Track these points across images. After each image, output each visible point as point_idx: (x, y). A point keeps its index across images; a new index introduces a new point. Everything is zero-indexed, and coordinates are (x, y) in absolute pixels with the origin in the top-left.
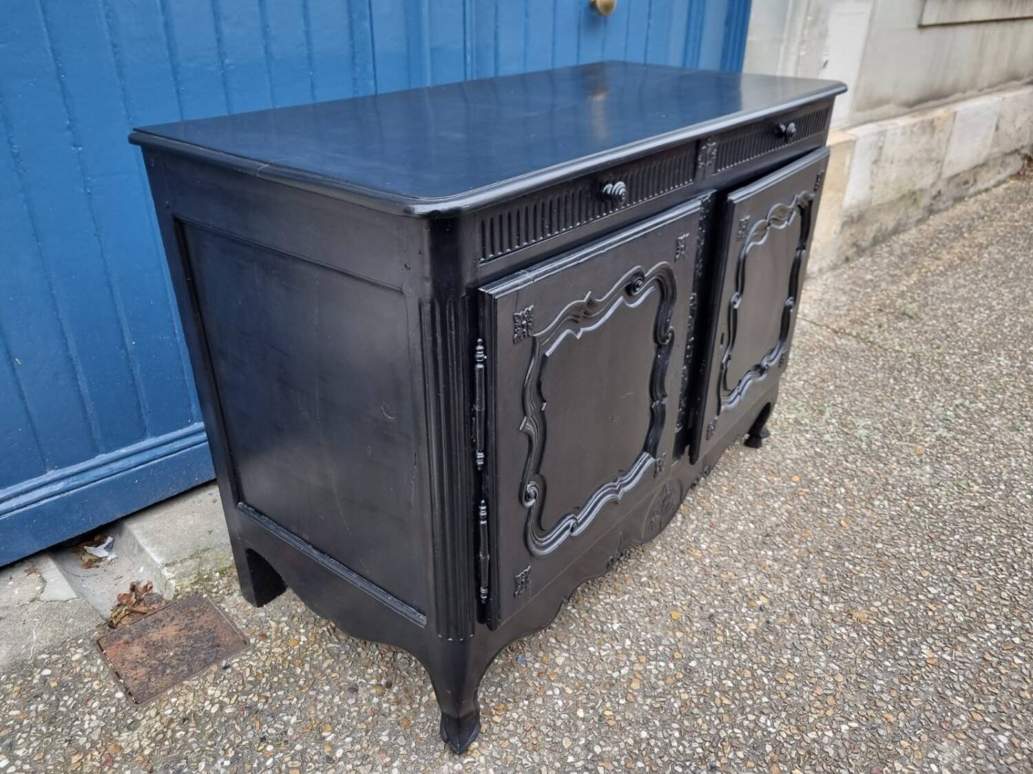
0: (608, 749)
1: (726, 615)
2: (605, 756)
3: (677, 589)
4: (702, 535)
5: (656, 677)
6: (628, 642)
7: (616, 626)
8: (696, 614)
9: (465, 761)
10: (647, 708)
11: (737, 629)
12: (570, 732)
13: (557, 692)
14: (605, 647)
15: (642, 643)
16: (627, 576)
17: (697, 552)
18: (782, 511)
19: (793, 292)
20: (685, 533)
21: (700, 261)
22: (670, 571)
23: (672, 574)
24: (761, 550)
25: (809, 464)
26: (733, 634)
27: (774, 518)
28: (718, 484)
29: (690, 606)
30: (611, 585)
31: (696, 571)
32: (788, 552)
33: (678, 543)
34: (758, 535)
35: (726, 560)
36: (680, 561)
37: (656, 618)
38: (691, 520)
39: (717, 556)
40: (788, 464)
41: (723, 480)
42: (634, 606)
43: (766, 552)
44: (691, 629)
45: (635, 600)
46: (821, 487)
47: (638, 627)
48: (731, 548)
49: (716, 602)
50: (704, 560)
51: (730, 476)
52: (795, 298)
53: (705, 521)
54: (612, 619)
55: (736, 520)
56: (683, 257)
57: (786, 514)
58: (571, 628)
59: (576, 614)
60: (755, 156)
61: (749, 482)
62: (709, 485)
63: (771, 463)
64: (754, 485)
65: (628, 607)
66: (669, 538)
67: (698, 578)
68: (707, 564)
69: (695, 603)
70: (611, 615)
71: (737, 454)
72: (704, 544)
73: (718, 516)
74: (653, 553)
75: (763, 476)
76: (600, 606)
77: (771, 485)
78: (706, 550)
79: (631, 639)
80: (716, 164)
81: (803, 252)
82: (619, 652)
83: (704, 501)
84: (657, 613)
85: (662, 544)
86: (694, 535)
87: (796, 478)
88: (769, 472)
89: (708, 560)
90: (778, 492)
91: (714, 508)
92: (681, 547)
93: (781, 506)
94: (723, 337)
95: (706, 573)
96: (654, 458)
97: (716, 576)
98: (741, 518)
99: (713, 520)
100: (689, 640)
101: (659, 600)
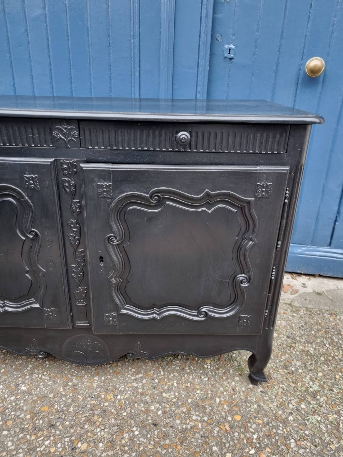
1: (58, 432)
3: (70, 401)
7: (25, 389)
8: (51, 418)
11: (47, 443)
14: (4, 391)
15: (14, 404)
16: (69, 376)
17: (110, 396)
18: (191, 423)
19: (245, 271)
20: (125, 384)
21: (75, 201)
22: (85, 391)
23: (82, 393)
24: (136, 427)
25: (265, 419)
26: (40, 442)
27: (178, 422)
28: (190, 380)
29: (57, 412)
30: (57, 373)
31: (92, 403)
32: (145, 443)
33: (113, 385)
34: (151, 420)
35: (113, 413)
36: (96, 392)
37: (38, 402)
38: (141, 382)
39: (114, 407)
40: (252, 407)
41: (197, 381)
42: (44, 389)
43: (136, 430)
44: (36, 420)
45: (49, 387)
46: (242, 436)
47: (27, 397)
48: (127, 410)
49: (67, 423)
50: (105, 402)
51: (204, 382)
52: (249, 277)
53: (145, 388)
54: (28, 385)
55: (159, 402)
56: (34, 188)
57: (189, 427)
58: (15, 373)
59: (26, 370)
60: (146, 149)
61: (208, 394)
62: (184, 376)
63: (242, 397)
64: (206, 398)
65: (42, 387)
66: (115, 379)
67: (86, 406)
68: (102, 405)
69: (61, 413)
70: (32, 383)
71: (234, 376)
72: (121, 396)
73: (155, 392)
74: (96, 378)
75: (222, 399)
76: (37, 376)
77: (216, 407)
78: (116, 399)
79: (15, 398)
80: (83, 141)
81: (251, 243)
82: (3, 398)
83: (166, 380)
84: (43, 401)
85: (107, 379)
86: (127, 389)
87: (238, 418)
88: (230, 400)
89: (106, 404)
90: (212, 413)
91: (163, 388)
92: (110, 387)
93: (196, 420)
94: (101, 259)
95: (93, 408)
96: (40, 306)
97: (94, 414)
98: (164, 404)
99: (150, 392)
100: (25, 423)
101: (54, 397)
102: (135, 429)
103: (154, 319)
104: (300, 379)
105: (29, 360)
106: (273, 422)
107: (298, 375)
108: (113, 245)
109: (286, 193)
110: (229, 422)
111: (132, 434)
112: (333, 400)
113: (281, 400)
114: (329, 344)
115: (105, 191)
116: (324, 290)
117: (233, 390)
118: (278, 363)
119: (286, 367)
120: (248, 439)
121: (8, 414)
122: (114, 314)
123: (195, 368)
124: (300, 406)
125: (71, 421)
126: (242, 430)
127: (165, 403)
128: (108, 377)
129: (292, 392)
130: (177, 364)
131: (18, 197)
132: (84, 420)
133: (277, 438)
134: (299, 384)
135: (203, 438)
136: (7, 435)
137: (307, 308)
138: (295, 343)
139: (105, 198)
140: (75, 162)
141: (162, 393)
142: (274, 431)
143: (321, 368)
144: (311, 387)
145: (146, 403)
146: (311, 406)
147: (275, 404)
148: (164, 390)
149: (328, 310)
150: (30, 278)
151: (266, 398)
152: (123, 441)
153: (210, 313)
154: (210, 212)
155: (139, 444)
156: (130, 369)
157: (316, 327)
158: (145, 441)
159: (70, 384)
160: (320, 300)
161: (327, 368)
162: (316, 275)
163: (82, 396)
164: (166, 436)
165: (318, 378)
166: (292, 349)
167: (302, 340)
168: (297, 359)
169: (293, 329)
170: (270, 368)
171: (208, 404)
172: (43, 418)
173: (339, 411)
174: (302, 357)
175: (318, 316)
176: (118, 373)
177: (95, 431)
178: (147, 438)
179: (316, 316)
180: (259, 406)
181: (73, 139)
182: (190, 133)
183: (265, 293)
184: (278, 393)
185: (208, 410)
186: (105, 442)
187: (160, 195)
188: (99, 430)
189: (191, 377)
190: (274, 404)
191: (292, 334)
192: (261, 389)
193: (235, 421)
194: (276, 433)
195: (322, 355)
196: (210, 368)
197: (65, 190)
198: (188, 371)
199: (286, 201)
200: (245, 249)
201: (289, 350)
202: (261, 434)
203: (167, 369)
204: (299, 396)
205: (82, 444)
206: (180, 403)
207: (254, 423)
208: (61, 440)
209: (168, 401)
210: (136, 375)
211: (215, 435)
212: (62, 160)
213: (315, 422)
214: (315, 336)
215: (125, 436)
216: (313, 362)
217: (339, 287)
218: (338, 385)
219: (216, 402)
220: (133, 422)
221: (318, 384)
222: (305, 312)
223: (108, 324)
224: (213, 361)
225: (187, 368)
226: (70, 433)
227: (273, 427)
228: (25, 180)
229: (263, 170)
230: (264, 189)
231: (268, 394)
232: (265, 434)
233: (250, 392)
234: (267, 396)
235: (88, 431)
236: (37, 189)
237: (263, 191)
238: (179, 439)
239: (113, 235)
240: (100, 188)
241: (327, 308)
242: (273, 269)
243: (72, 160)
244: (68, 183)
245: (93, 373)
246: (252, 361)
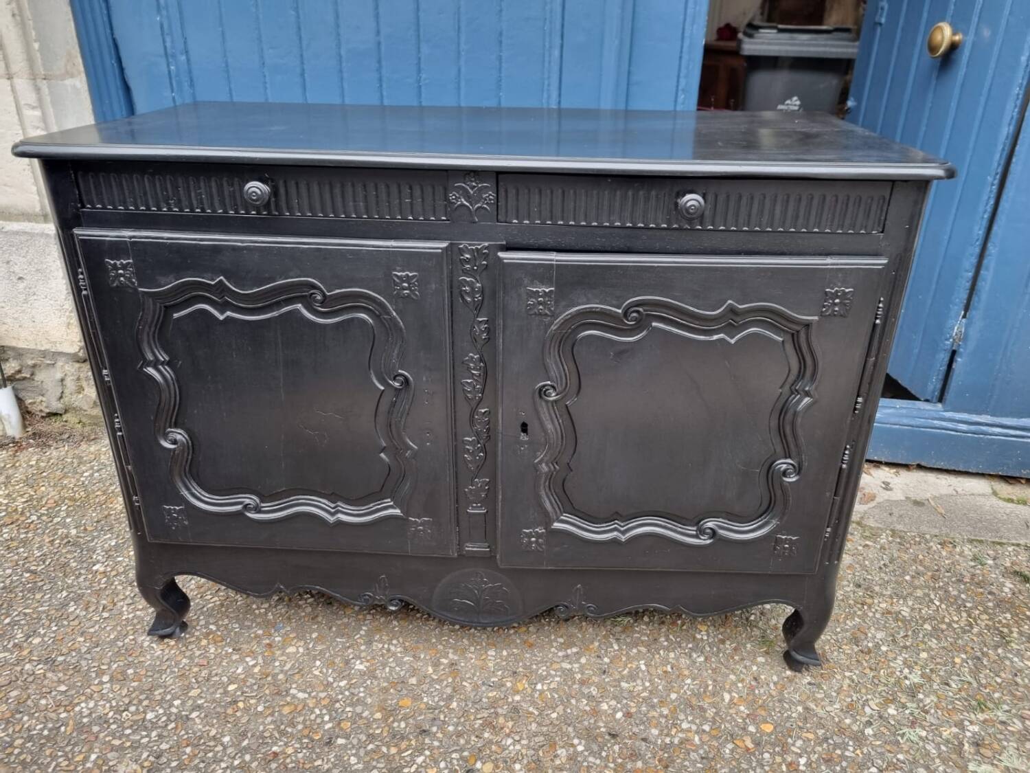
0: (198, 721)
1: (436, 743)
2: (189, 723)
3: (449, 690)
4: (558, 679)
5: (305, 721)
6: (343, 684)
7: (362, 667)
8: (419, 718)
9: (154, 645)
10: (261, 728)
11: (420, 760)
12: (208, 689)
13: (251, 663)
14: (325, 670)
15: (347, 693)
16: (440, 647)
17: (523, 684)
18: (680, 735)
19: (793, 454)
20: (548, 664)
21: (480, 319)
22: (474, 675)
23: (469, 678)
24: (578, 738)
25: (821, 732)
26: (408, 759)
27: (655, 732)
28: (670, 660)
29: (429, 709)
30: (417, 642)
31: (490, 695)
32: (597, 766)
33: (525, 664)
34: (605, 727)
35: (532, 713)
36: (496, 676)
37: (392, 690)
38: (578, 661)
39: (533, 703)
40: (793, 710)
41: (684, 661)
42: (397, 668)
43: (580, 744)
44: (393, 722)
45: (407, 666)
46: (778, 759)
47: (369, 682)
48: (557, 710)
49: (451, 728)
50: (515, 695)
51: (698, 664)
52: (799, 465)
53: (587, 672)
54: (368, 661)
55: (615, 698)
56: (409, 296)
57: (676, 741)
58: (338, 640)
59: (358, 636)
60: (618, 224)
61: (707, 686)
62: (659, 654)
63: (774, 693)
64: (705, 692)
65: (393, 665)
66: (528, 656)
67: (481, 700)
68: (510, 700)
69: (437, 711)
70: (373, 658)
71: (755, 655)
72: (543, 685)
73: (606, 680)
74: (492, 652)
75: (734, 694)
76: (380, 646)
77: (726, 708)
78: (534, 690)
79: (347, 684)
80: (502, 211)
81: (807, 400)
82: (325, 683)
83: (624, 659)
84: (399, 689)
85: (513, 654)
86: (553, 672)
87: (768, 728)
88: (751, 697)
89: (517, 698)
90: (717, 718)
91: (620, 672)
92: (521, 669)
93: (689, 730)
94: (524, 428)
95: (494, 704)
96: (402, 512)
97: (497, 714)
98: (625, 701)
99: (596, 679)
100: (374, 726)
101: (420, 683)
102: (576, 741)
103: (615, 541)
104: (884, 662)
105: (360, 617)
106: (835, 738)
107: (880, 656)
108: (547, 402)
109: (879, 307)
110: (751, 734)
111: (572, 749)
112: (951, 702)
113: (850, 700)
114: (941, 601)
115: (540, 303)
116: (928, 495)
117: (755, 679)
118: (839, 633)
119: (856, 641)
120: (790, 765)
121: (340, 710)
122: (540, 530)
123: (678, 640)
124: (886, 710)
125: (457, 725)
126: (777, 749)
127: (626, 699)
128: (514, 650)
129: (869, 686)
130: (643, 630)
131: (378, 312)
132: (481, 725)
133: (844, 764)
134: (882, 671)
135: (705, 761)
136: (345, 745)
137: (892, 530)
138: (872, 597)
139: (540, 314)
140: (486, 248)
141: (619, 682)
142: (838, 752)
143: (925, 643)
144: (906, 678)
145: (590, 697)
146: (907, 712)
147: (837, 706)
148: (623, 677)
149: (936, 536)
150: (387, 460)
151: (819, 696)
152: (558, 762)
153: (721, 532)
154: (733, 341)
155: (588, 767)
156: (553, 637)
157: (914, 567)
158: (598, 762)
159: (444, 661)
160: (920, 516)
161: (937, 644)
162: (912, 465)
163: (471, 684)
164: (635, 755)
165: (919, 662)
166: (866, 607)
167: (885, 593)
168: (876, 626)
169: (867, 571)
170: (824, 643)
171: (709, 703)
172: (405, 718)
173: (962, 721)
174: (886, 622)
175: (917, 547)
176: (531, 646)
177: (503, 743)
178: (601, 758)
179: (914, 547)
180: (807, 709)
181: (485, 206)
182: (704, 197)
183: (828, 494)
184: (842, 687)
185: (710, 713)
186: (525, 762)
187: (641, 309)
188: (510, 741)
189: (672, 655)
190: (835, 706)
191: (864, 580)
192: (809, 679)
193: (762, 733)
194: (843, 757)
195: (927, 619)
196: (707, 640)
197: (463, 298)
198: (666, 643)
199: (878, 321)
200: (795, 412)
201: (860, 610)
202: (814, 757)
203: (625, 639)
204: (884, 694)
205: (483, 763)
206: (655, 701)
207: (799, 738)
208: (446, 755)
209: (632, 695)
210: (566, 650)
211: (727, 756)
212: (461, 244)
213: (915, 739)
214: (911, 584)
215: (559, 752)
216: (910, 633)
217: (959, 490)
218: (959, 675)
219: (723, 700)
220: (570, 729)
221: (920, 673)
222: (890, 539)
223: (528, 549)
224: (712, 628)
225: (662, 639)
226: (458, 745)
227: (836, 746)
228: (394, 281)
229: (837, 264)
230: (837, 301)
231: (822, 689)
232: (820, 756)
233: (789, 684)
234: (821, 691)
235: (490, 742)
236: (414, 297)
237: (836, 304)
238: (660, 761)
239: (549, 382)
240: (531, 297)
241: (936, 531)
242: (846, 449)
243: (479, 245)
244: (469, 286)
245: (484, 644)
246: (793, 624)
